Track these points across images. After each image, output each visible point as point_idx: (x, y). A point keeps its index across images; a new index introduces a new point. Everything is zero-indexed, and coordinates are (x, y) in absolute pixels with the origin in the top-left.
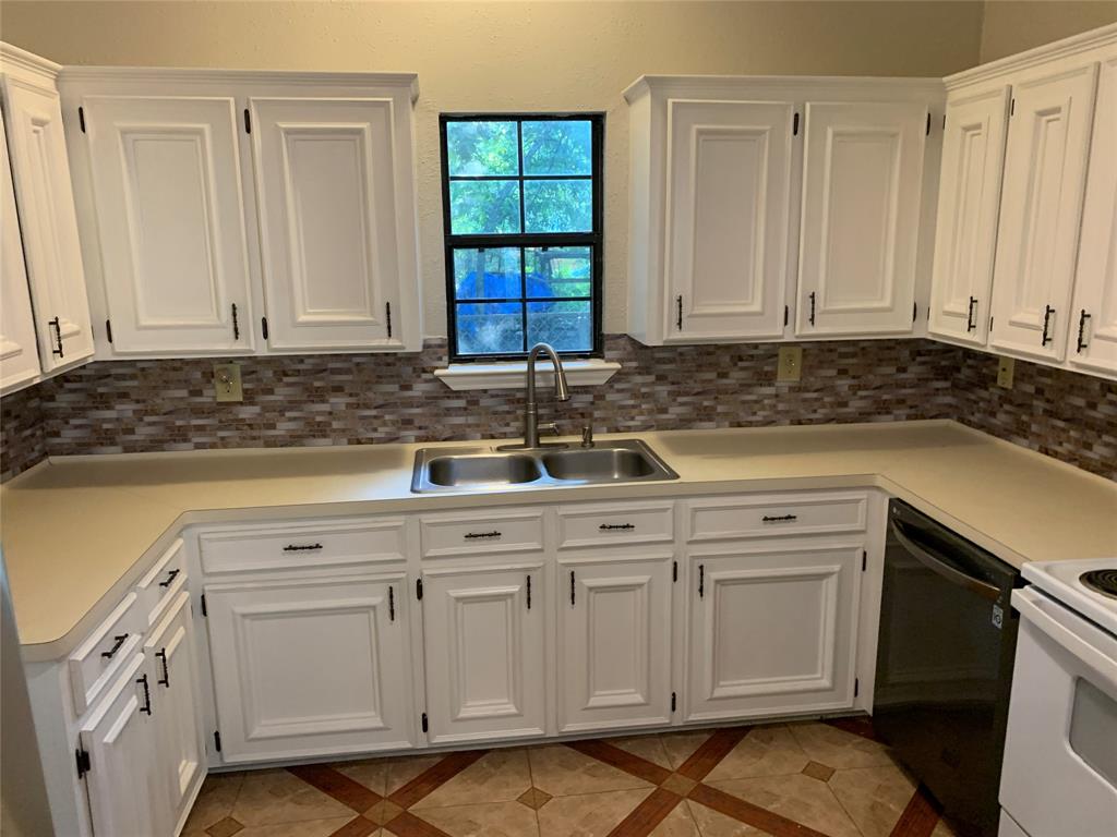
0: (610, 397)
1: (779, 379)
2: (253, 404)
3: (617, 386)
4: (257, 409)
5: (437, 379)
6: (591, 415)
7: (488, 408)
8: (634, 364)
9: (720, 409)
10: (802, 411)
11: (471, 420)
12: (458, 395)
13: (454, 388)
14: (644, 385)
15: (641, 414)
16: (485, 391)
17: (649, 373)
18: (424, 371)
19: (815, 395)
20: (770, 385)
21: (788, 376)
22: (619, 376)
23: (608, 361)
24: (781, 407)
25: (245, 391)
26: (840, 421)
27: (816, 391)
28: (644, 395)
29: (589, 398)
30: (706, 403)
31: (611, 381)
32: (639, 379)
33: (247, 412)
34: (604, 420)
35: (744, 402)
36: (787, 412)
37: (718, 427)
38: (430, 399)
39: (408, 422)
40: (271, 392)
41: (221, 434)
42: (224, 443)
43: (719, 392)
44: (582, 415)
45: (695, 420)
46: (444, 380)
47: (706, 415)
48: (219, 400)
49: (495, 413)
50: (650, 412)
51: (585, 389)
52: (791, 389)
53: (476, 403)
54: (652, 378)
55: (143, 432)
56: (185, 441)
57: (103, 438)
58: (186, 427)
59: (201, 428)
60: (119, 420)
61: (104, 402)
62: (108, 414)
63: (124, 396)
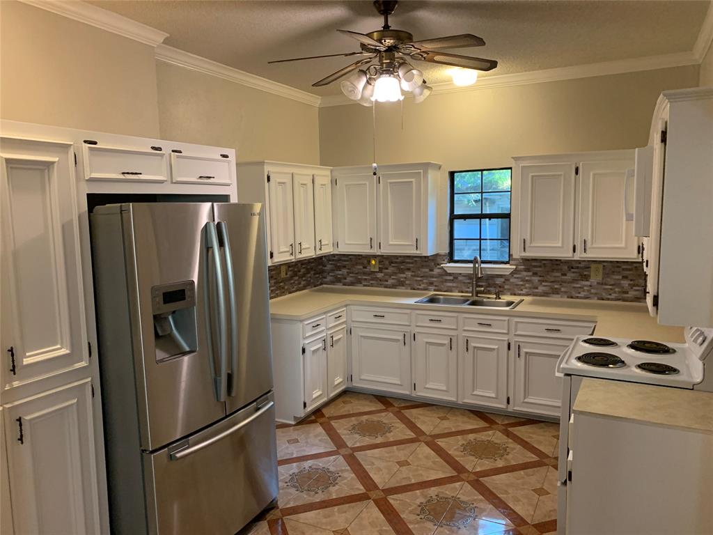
0: (511, 280)
1: (591, 278)
2: (381, 272)
3: (515, 276)
4: (383, 275)
5: (442, 268)
6: (503, 287)
7: (461, 281)
8: (523, 267)
9: (563, 289)
10: (604, 294)
11: (454, 285)
12: (450, 274)
13: (448, 272)
14: (527, 276)
15: (526, 288)
16: (460, 274)
17: (529, 271)
18: (438, 265)
19: (610, 287)
20: (587, 281)
21: (595, 278)
22: (515, 272)
23: (511, 265)
24: (593, 291)
25: (379, 268)
26: (624, 300)
27: (610, 285)
28: (527, 281)
29: (503, 280)
30: (556, 286)
31: (512, 274)
32: (525, 273)
33: (380, 275)
34: (509, 289)
35: (574, 287)
36: (596, 294)
37: (561, 297)
38: (440, 275)
39: (431, 284)
40: (387, 269)
41: (372, 282)
42: (372, 285)
43: (562, 282)
44: (500, 287)
45: (550, 293)
46: (445, 269)
47: (556, 292)
48: (372, 270)
49: (464, 283)
50: (530, 288)
51: (501, 276)
52: (598, 283)
53: (457, 278)
54: (530, 274)
55: (349, 279)
56: (361, 283)
57: (338, 280)
58: (361, 279)
59: (366, 279)
60: (342, 275)
61: (339, 268)
62: (340, 272)
63: (344, 267)
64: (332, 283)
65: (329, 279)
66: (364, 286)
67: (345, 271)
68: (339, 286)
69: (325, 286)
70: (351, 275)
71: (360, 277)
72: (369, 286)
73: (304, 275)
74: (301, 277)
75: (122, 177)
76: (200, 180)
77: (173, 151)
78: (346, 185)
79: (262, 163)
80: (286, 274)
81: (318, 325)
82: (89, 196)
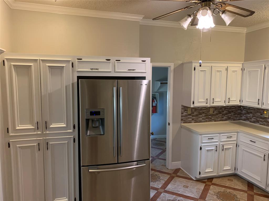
41: (264, 123)
48: (265, 117)
55: (253, 120)
56: (259, 123)
57: (247, 119)
58: (259, 120)
59: (261, 121)
60: (250, 117)
61: (248, 113)
62: (249, 115)
63: (251, 113)
64: (244, 120)
65: (243, 118)
66: (260, 124)
67: (251, 115)
68: (248, 122)
69: (241, 121)
70: (254, 117)
71: (258, 119)
72: (262, 125)
73: (226, 114)
74: (224, 115)
75: (91, 70)
76: (129, 71)
77: (116, 60)
78: (249, 71)
79: (191, 62)
80: (213, 112)
81: (212, 138)
82: (78, 77)
